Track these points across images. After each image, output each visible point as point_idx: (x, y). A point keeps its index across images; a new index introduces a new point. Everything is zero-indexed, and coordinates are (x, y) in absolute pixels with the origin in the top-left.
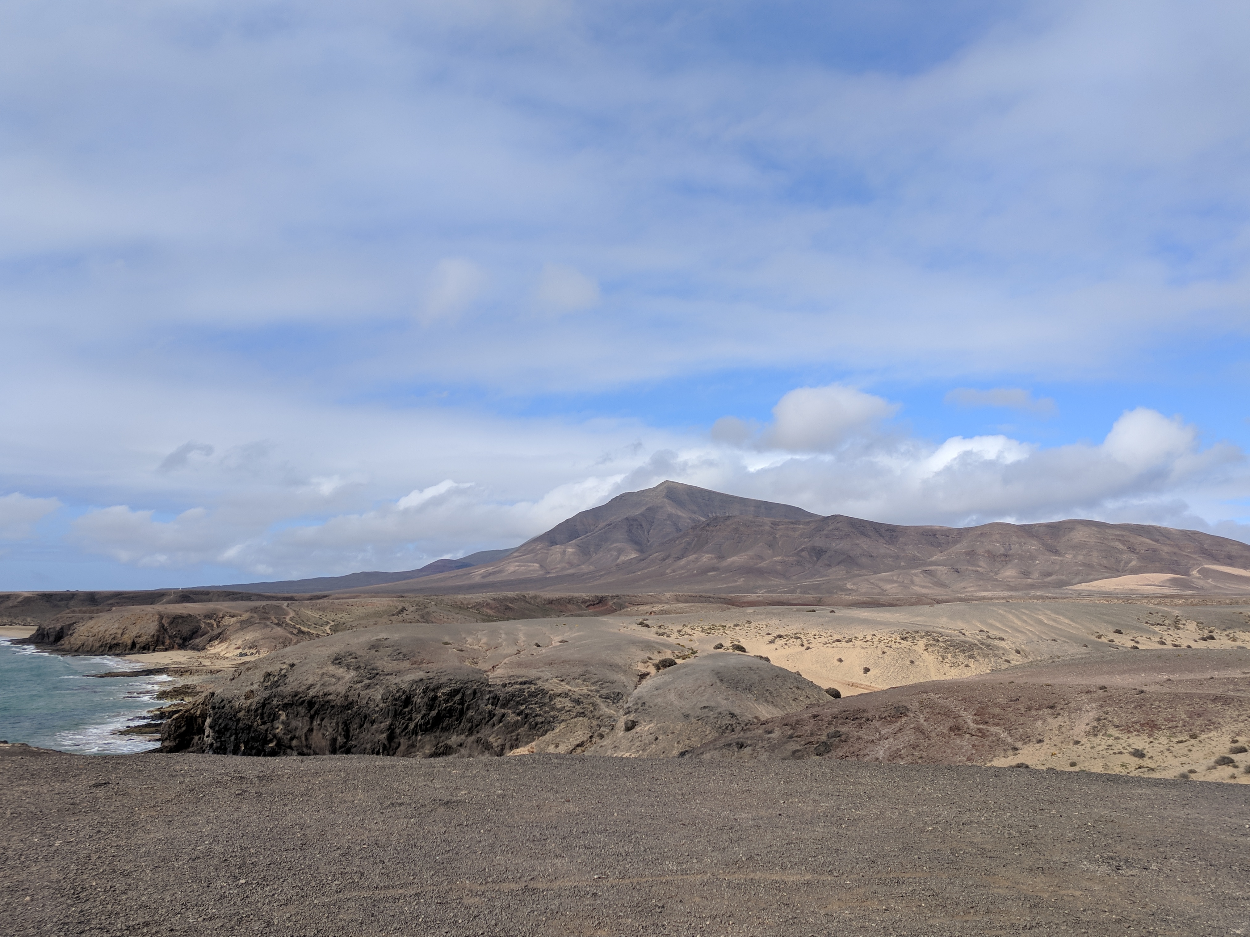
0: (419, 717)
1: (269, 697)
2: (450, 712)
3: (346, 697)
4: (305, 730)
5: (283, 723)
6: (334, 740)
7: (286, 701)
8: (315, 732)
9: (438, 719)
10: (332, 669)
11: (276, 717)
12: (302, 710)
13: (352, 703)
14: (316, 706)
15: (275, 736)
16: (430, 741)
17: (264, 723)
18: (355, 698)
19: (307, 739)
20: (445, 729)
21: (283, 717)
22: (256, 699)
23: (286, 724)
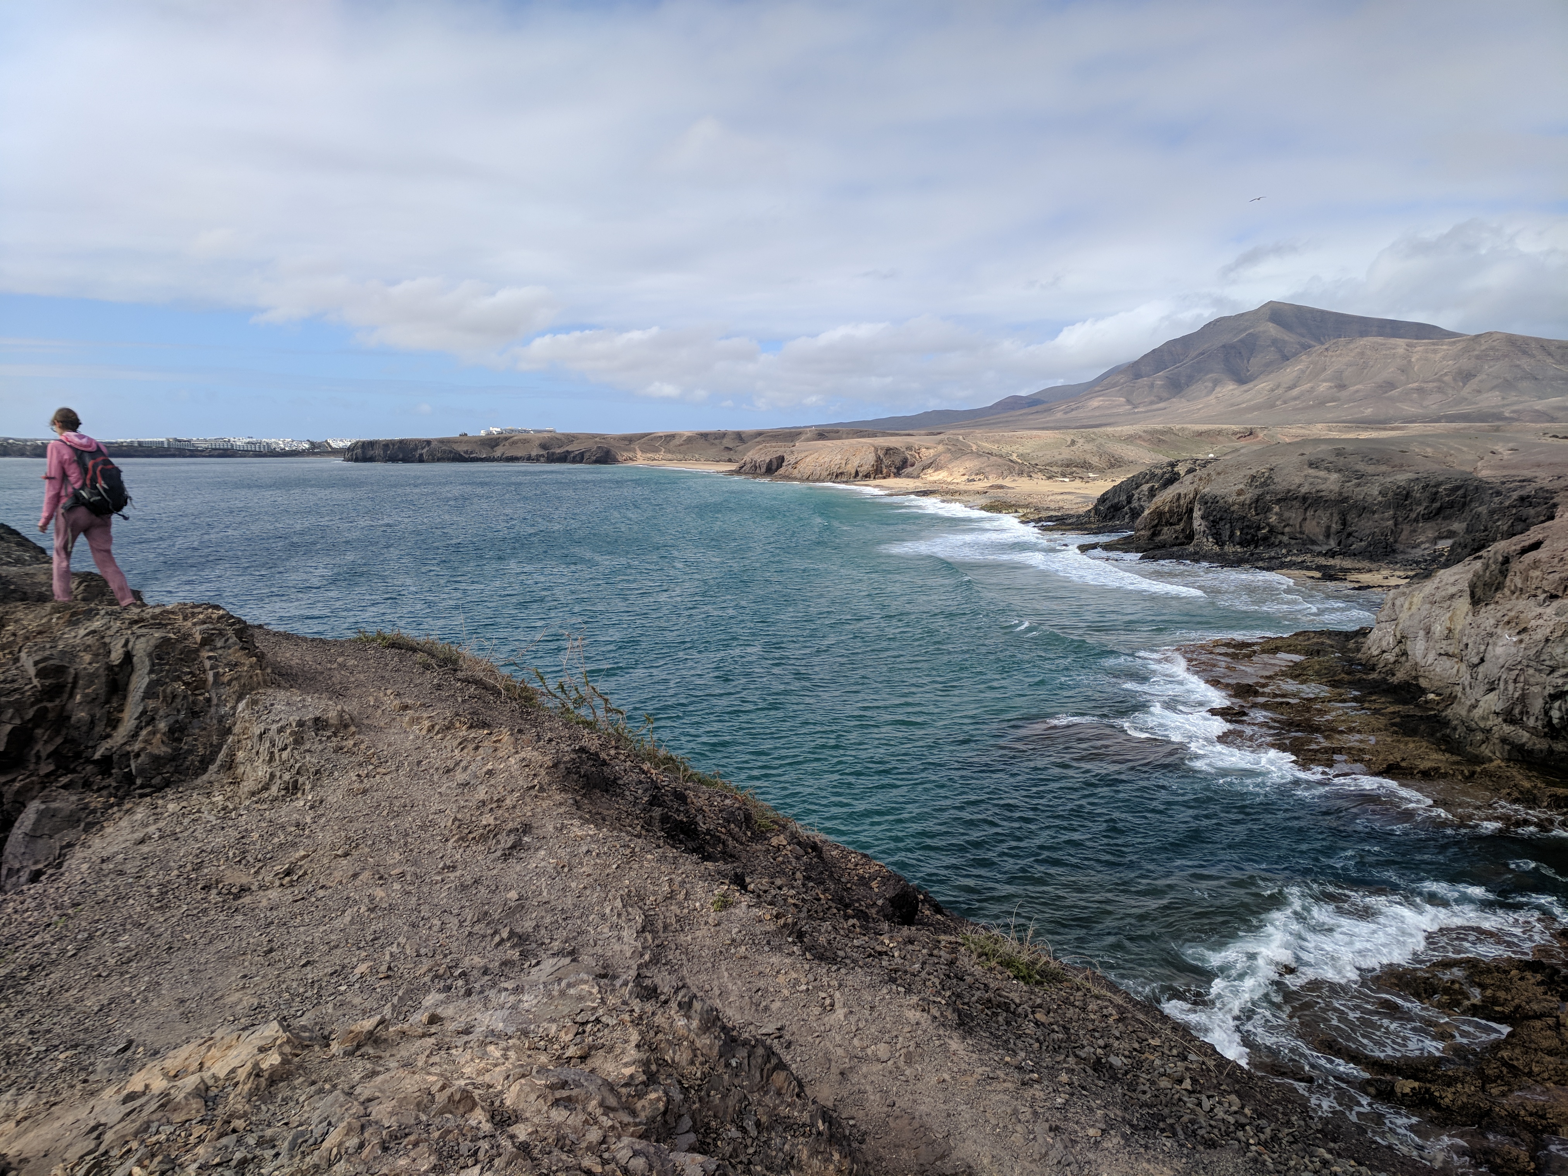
0: (1422, 508)
1: (1263, 494)
2: (1451, 504)
3: (1340, 494)
4: (1299, 520)
5: (1276, 514)
6: (1329, 528)
7: (1279, 497)
8: (1308, 522)
9: (1439, 510)
10: (1312, 472)
11: (1269, 509)
12: (1297, 504)
13: (1347, 498)
14: (1309, 501)
15: (1268, 524)
16: (1432, 527)
17: (1257, 514)
18: (1350, 494)
19: (1301, 527)
20: (1444, 518)
21: (1276, 509)
22: (1249, 496)
23: (1279, 515)
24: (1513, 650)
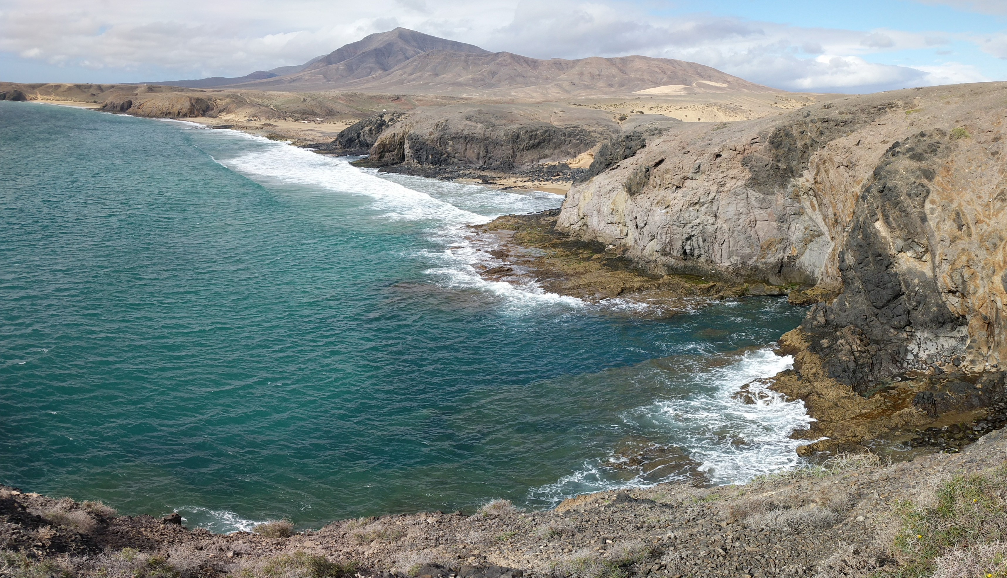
0: (525, 144)
1: (443, 135)
3: (484, 135)
4: (463, 149)
5: (451, 146)
6: (479, 154)
7: (452, 136)
8: (468, 151)
10: (468, 122)
11: (447, 143)
12: (462, 141)
13: (488, 137)
14: (468, 139)
15: (447, 152)
17: (441, 146)
19: (464, 153)
21: (451, 143)
22: (436, 135)
23: (452, 146)
24: (664, 217)
